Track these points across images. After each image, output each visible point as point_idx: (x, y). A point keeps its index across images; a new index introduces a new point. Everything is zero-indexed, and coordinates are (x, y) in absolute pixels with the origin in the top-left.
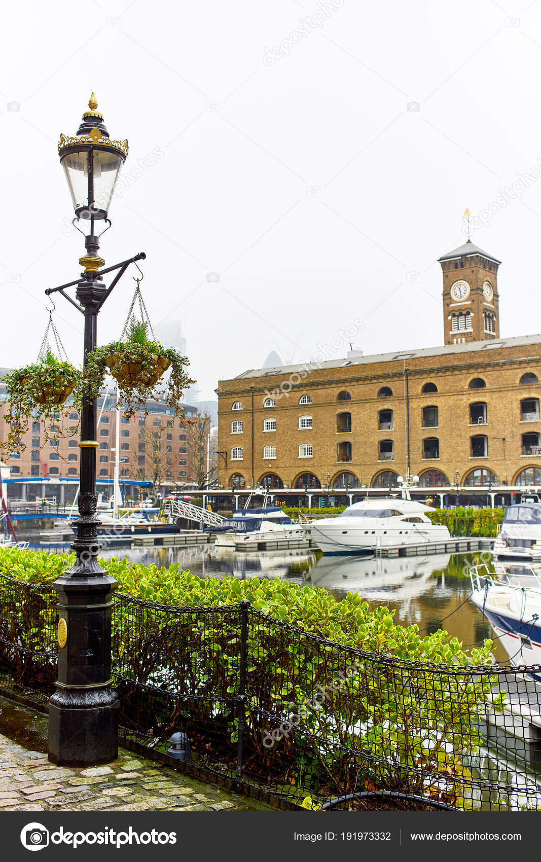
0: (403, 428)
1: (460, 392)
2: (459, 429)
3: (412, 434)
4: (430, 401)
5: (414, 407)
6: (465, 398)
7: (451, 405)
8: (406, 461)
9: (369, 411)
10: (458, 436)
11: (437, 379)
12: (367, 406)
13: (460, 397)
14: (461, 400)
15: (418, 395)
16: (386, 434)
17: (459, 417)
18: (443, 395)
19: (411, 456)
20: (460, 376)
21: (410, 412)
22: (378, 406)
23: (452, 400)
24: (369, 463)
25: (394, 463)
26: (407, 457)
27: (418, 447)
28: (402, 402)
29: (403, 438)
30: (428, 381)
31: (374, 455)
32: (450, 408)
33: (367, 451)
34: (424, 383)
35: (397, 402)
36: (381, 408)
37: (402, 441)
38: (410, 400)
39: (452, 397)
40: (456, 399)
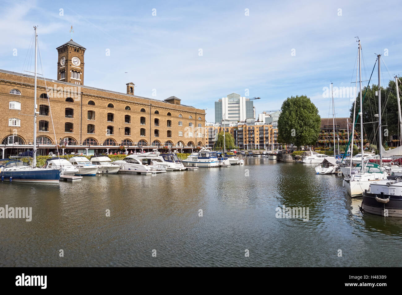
0: (79, 118)
1: (104, 108)
2: (103, 123)
3: (83, 122)
4: (91, 108)
5: (85, 110)
6: (106, 110)
7: (101, 112)
8: (80, 134)
9: (60, 107)
10: (103, 125)
11: (95, 100)
12: (59, 104)
13: (105, 110)
14: (105, 111)
15: (86, 105)
16: (69, 120)
17: (103, 117)
18: (97, 107)
19: (82, 132)
20: (105, 101)
21: (82, 112)
22: (66, 106)
23: (101, 110)
24: (59, 133)
25: (73, 134)
26: (80, 132)
27: (85, 128)
28: (79, 106)
29: (78, 123)
30: (92, 100)
31: (62, 129)
32: (100, 113)
33: (58, 127)
34: (89, 100)
35: (76, 106)
36: (67, 107)
37: (78, 124)
38: (82, 106)
39: (101, 109)
40: (103, 110)
